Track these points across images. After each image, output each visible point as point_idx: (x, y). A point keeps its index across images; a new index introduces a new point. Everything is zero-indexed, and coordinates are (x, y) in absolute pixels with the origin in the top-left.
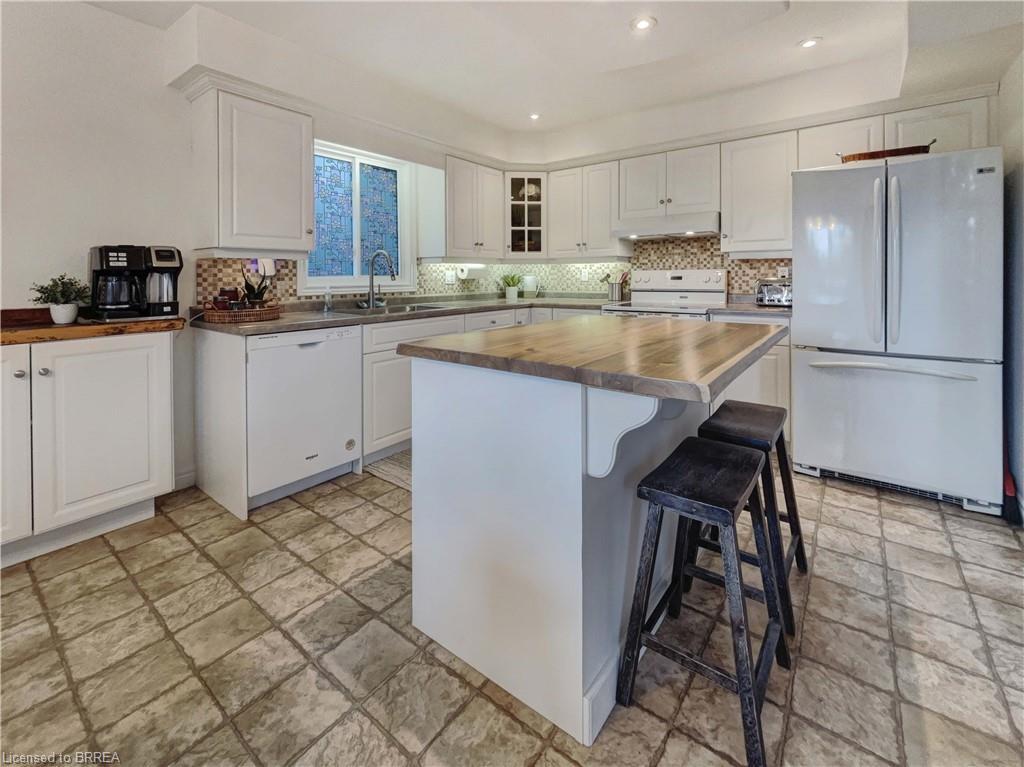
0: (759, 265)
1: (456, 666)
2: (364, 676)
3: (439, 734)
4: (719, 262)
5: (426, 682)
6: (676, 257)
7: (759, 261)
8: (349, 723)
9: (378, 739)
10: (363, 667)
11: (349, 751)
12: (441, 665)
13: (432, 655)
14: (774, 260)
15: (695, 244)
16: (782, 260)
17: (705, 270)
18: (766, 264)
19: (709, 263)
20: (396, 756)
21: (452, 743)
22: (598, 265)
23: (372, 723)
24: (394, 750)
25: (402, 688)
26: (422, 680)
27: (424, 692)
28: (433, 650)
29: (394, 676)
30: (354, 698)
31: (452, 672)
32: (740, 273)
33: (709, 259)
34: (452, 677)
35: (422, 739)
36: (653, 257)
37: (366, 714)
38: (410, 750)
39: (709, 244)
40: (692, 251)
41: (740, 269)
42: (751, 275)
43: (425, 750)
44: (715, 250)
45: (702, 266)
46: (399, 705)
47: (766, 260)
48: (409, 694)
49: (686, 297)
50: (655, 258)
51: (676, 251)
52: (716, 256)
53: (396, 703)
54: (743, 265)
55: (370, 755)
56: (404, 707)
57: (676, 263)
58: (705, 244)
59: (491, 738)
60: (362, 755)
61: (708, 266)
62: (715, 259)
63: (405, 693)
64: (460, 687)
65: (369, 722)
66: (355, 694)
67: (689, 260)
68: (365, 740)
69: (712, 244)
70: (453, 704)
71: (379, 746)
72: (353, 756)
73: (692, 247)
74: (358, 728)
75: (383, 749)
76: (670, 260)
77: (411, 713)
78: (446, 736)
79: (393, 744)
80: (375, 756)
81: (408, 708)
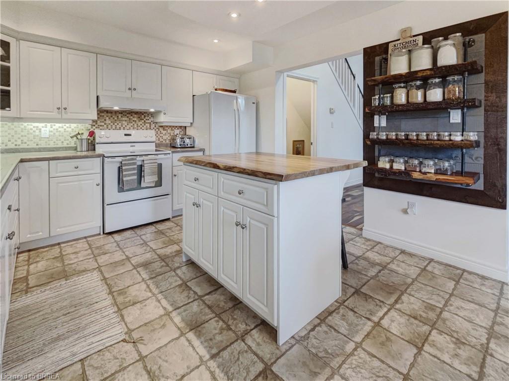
0: (167, 128)
1: (309, 328)
2: (317, 370)
3: (345, 336)
4: (148, 127)
5: (319, 340)
6: (124, 122)
7: (167, 126)
8: (347, 375)
9: (352, 360)
10: (311, 371)
11: (361, 373)
12: (309, 333)
13: (302, 337)
14: (173, 127)
15: (135, 116)
16: (176, 127)
17: (141, 131)
18: (170, 128)
19: (143, 126)
20: (358, 352)
21: (348, 332)
22: (60, 125)
23: (344, 363)
24: (356, 353)
25: (324, 351)
26: (318, 341)
27: (325, 341)
28: (299, 336)
29: (317, 354)
30: (332, 374)
31: (313, 330)
32: (159, 132)
33: (143, 125)
34: (316, 330)
35: (348, 342)
36: (108, 122)
37: (340, 367)
38: (354, 347)
39: (143, 116)
40: (133, 119)
41: (159, 130)
42: (164, 134)
43: (353, 341)
44: (146, 120)
45: (139, 128)
46: (333, 352)
47: (170, 126)
48: (326, 347)
49: (134, 146)
50: (110, 122)
51: (124, 119)
52: (147, 123)
53: (332, 353)
54: (160, 129)
55: (361, 363)
56: (334, 350)
57: (124, 126)
58: (141, 116)
59: (343, 320)
60: (361, 367)
61: (143, 128)
62: (147, 125)
63: (326, 349)
64: (321, 327)
65: (344, 365)
66: (330, 374)
67: (132, 124)
68: (354, 366)
69: (144, 116)
70: (329, 330)
71: (356, 359)
72: (363, 371)
73: (134, 117)
74: (349, 370)
75: (356, 357)
76: (120, 124)
77: (337, 347)
78: (345, 334)
79: (353, 353)
80: (360, 361)
81: (334, 348)
